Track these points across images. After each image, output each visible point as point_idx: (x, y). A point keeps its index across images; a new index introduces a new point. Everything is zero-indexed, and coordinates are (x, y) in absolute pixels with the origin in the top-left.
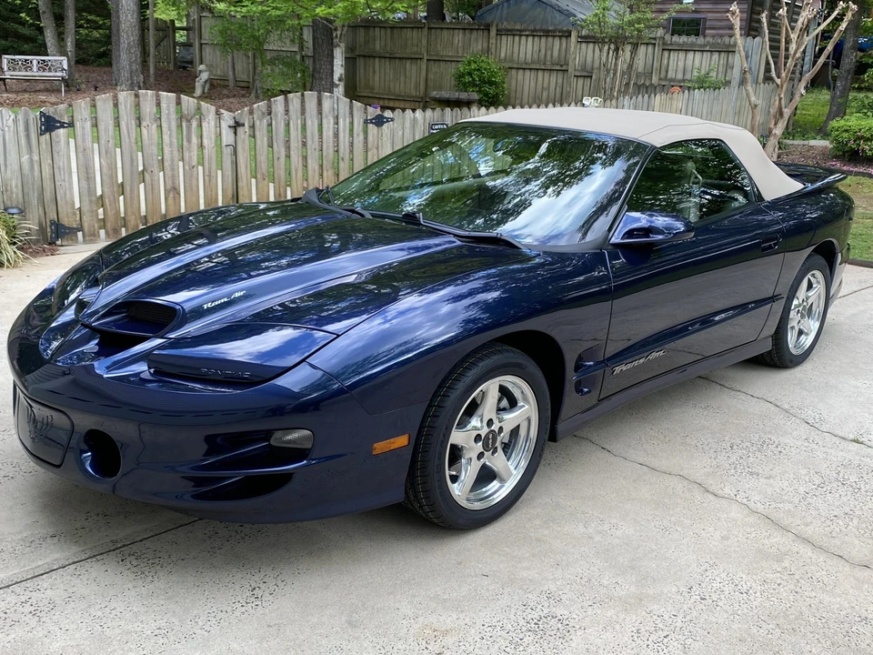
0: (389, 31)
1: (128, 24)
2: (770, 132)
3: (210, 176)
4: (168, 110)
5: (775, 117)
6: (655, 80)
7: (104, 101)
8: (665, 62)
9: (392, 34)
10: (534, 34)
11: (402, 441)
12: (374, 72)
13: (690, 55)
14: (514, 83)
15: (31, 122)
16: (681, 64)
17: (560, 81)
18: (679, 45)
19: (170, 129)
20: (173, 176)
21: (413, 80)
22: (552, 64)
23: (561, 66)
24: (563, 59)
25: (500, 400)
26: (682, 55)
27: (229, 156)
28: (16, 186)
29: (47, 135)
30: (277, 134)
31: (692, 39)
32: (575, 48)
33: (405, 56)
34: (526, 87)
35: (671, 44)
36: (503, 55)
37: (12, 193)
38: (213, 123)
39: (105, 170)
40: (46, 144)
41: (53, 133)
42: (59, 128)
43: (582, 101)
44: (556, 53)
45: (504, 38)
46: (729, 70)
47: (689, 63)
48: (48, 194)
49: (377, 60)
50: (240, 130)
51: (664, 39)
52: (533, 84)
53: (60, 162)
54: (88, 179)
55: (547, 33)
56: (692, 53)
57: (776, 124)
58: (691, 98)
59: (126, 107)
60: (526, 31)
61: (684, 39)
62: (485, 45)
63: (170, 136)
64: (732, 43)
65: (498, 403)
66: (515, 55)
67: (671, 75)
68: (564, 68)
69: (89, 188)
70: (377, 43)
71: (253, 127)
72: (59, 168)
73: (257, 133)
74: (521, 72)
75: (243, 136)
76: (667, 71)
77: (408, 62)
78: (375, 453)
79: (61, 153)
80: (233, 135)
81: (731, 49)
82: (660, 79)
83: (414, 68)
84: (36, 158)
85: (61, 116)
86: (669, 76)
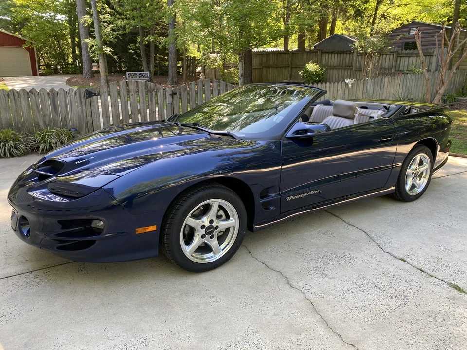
0: (276, 55)
1: (172, 58)
2: (437, 92)
3: (161, 116)
4: (142, 88)
5: (440, 84)
6: (393, 71)
7: (113, 84)
8: (399, 62)
9: (277, 56)
10: (337, 53)
11: (152, 228)
12: (270, 73)
13: (411, 59)
14: (328, 75)
15: (82, 93)
16: (406, 63)
17: (349, 73)
18: (406, 54)
19: (143, 96)
20: (145, 116)
21: (286, 76)
22: (346, 66)
23: (350, 67)
24: (350, 63)
25: (219, 211)
26: (407, 59)
27: (170, 108)
28: (76, 120)
29: (89, 99)
30: (191, 97)
31: (412, 51)
32: (356, 58)
33: (283, 66)
34: (334, 77)
35: (402, 54)
36: (324, 63)
37: (74, 123)
38: (162, 93)
39: (114, 113)
40: (89, 103)
41: (91, 98)
42: (94, 96)
43: (344, 81)
44: (347, 61)
45: (325, 55)
46: (430, 65)
47: (411, 62)
48: (89, 123)
49: (271, 68)
50: (175, 96)
51: (398, 52)
52: (337, 76)
53: (94, 110)
54: (107, 117)
55: (343, 52)
56: (412, 57)
57: (440, 89)
58: (406, 78)
59: (123, 87)
60: (334, 52)
61: (408, 51)
62: (316, 59)
63: (143, 99)
64: (432, 52)
65: (217, 213)
66: (329, 63)
67: (401, 68)
68: (351, 67)
69: (107, 121)
70: (271, 61)
71: (180, 95)
72: (94, 113)
73: (183, 98)
74: (332, 70)
75: (176, 99)
76: (399, 67)
77: (284, 68)
78: (137, 233)
79: (95, 106)
80: (171, 98)
81: (431, 55)
82: (396, 71)
83: (286, 70)
84: (84, 108)
85: (95, 91)
86: (400, 69)
